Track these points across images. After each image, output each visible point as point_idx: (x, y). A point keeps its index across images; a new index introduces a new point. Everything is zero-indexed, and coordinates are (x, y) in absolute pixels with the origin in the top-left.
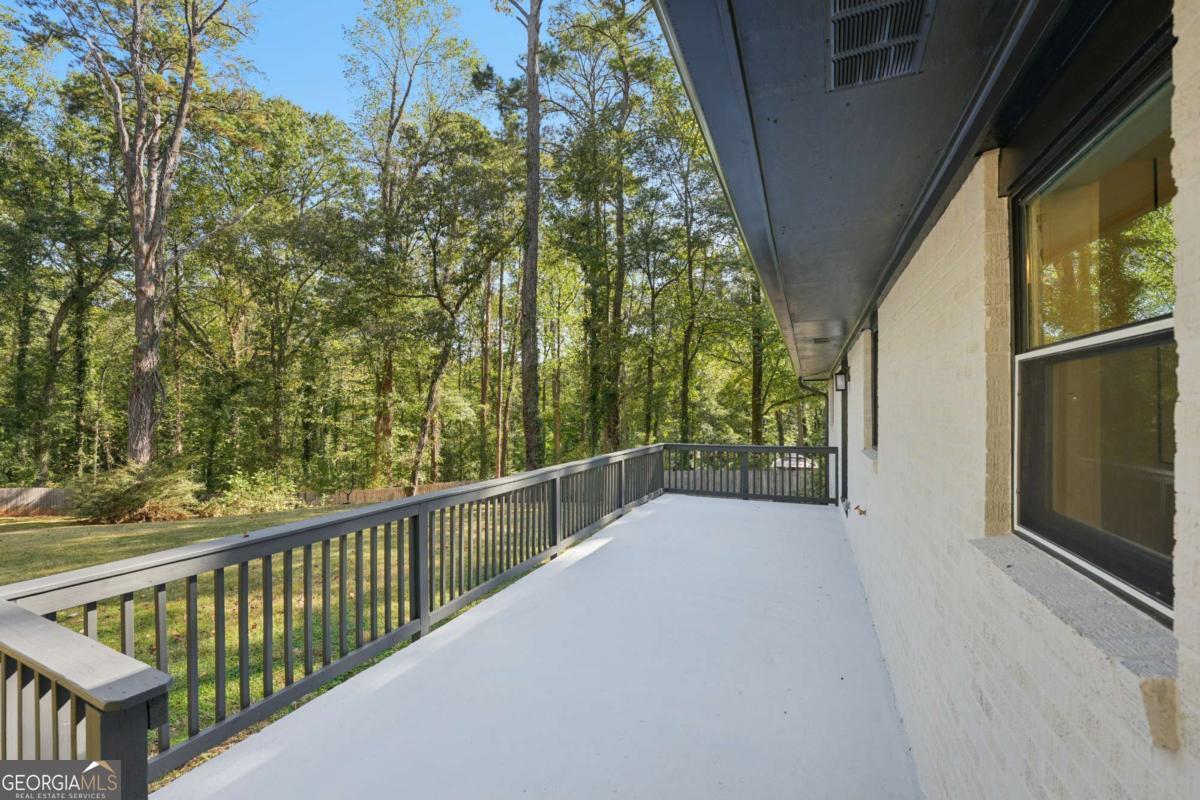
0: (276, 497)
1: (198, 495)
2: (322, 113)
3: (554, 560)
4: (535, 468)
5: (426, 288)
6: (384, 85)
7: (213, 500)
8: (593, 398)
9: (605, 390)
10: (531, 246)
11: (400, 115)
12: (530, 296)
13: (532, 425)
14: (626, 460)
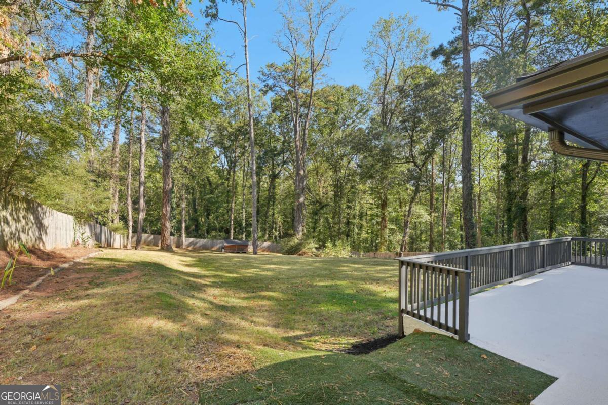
0: (343, 252)
1: (316, 248)
2: (351, 85)
3: (511, 284)
4: (471, 248)
5: (407, 158)
6: (382, 66)
7: (321, 251)
8: (509, 210)
9: (518, 205)
10: (467, 130)
11: (390, 78)
12: (467, 157)
13: (468, 225)
14: (547, 244)
